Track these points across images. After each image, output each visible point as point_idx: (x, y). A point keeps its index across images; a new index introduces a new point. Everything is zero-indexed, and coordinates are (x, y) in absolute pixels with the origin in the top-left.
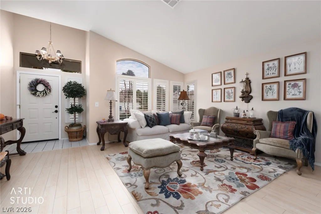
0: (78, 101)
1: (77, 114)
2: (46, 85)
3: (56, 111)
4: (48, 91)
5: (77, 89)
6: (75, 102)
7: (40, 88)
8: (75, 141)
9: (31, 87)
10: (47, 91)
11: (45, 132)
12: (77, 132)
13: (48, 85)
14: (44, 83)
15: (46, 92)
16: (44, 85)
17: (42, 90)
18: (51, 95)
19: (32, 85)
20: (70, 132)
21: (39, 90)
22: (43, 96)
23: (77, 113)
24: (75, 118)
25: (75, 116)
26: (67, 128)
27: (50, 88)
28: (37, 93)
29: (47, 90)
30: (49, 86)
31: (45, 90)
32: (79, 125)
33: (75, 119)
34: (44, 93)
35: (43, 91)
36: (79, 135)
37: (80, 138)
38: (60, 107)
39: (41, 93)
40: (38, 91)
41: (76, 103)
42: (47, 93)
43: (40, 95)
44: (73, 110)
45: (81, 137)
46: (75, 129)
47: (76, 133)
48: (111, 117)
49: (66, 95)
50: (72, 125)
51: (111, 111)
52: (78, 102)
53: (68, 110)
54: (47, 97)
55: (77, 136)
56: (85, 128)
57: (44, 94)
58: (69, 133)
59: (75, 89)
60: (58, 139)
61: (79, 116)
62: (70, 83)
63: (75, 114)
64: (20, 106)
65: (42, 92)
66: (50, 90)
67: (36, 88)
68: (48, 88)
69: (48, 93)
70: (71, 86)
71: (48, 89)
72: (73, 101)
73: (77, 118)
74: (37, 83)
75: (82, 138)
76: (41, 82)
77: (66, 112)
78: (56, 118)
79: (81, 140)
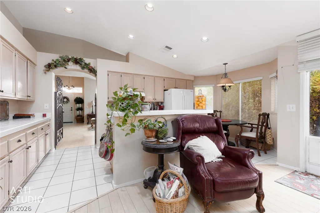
3: (72, 110)
5: (80, 100)
7: (65, 100)
8: (79, 123)
16: (67, 99)
18: (69, 103)
23: (80, 110)
25: (79, 112)
26: (76, 117)
30: (69, 99)
32: (81, 116)
38: (73, 108)
39: (65, 103)
44: (78, 109)
46: (79, 117)
47: (79, 119)
48: (92, 112)
49: (76, 103)
50: (78, 116)
51: (93, 110)
52: (80, 105)
53: (76, 109)
55: (80, 121)
56: (83, 117)
57: (67, 103)
58: (77, 119)
60: (72, 122)
61: (81, 112)
62: (77, 98)
71: (68, 101)
74: (64, 98)
77: (76, 111)
78: (72, 113)
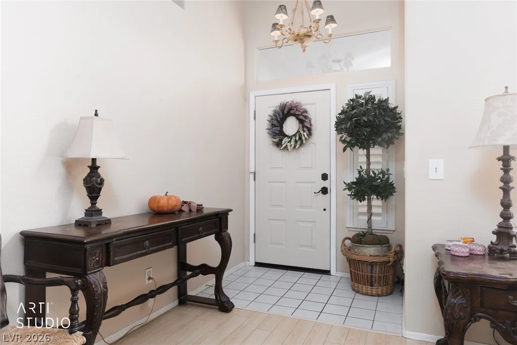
0: (380, 159)
1: (376, 202)
2: (301, 117)
3: (324, 191)
4: (305, 135)
5: (371, 119)
6: (369, 164)
7: (291, 126)
8: (366, 294)
9: (273, 125)
10: (302, 132)
11: (301, 246)
12: (372, 264)
13: (305, 117)
14: (297, 113)
15: (300, 138)
16: (297, 117)
17: (294, 133)
18: (312, 145)
19: (275, 122)
20: (354, 260)
21: (287, 134)
22: (295, 146)
23: (375, 197)
24: (370, 214)
25: (370, 207)
26: (348, 242)
27: (308, 126)
28: (283, 142)
29: (304, 131)
30: (307, 120)
31: (298, 131)
32: (382, 240)
33: (370, 219)
34: (297, 138)
35: (295, 135)
36: (380, 278)
37: (385, 288)
38: (333, 178)
39: (290, 142)
40: (285, 136)
41: (372, 167)
42: (303, 138)
43: (289, 144)
45: (386, 284)
46: (369, 252)
47: (369, 268)
49: (344, 142)
50: (361, 239)
53: (349, 187)
54: (302, 149)
55: (372, 277)
56: (400, 254)
57: (296, 141)
58: (350, 264)
59: (365, 118)
60: (327, 272)
61: (386, 209)
63: (369, 200)
64: (255, 173)
65: (293, 139)
66: (309, 130)
67: (282, 127)
68: (305, 124)
69: (306, 138)
70: (355, 111)
71: (305, 129)
72: (365, 159)
73: (378, 215)
74: (283, 113)
75: (389, 287)
76: (292, 112)
78: (325, 210)
79: (387, 295)
